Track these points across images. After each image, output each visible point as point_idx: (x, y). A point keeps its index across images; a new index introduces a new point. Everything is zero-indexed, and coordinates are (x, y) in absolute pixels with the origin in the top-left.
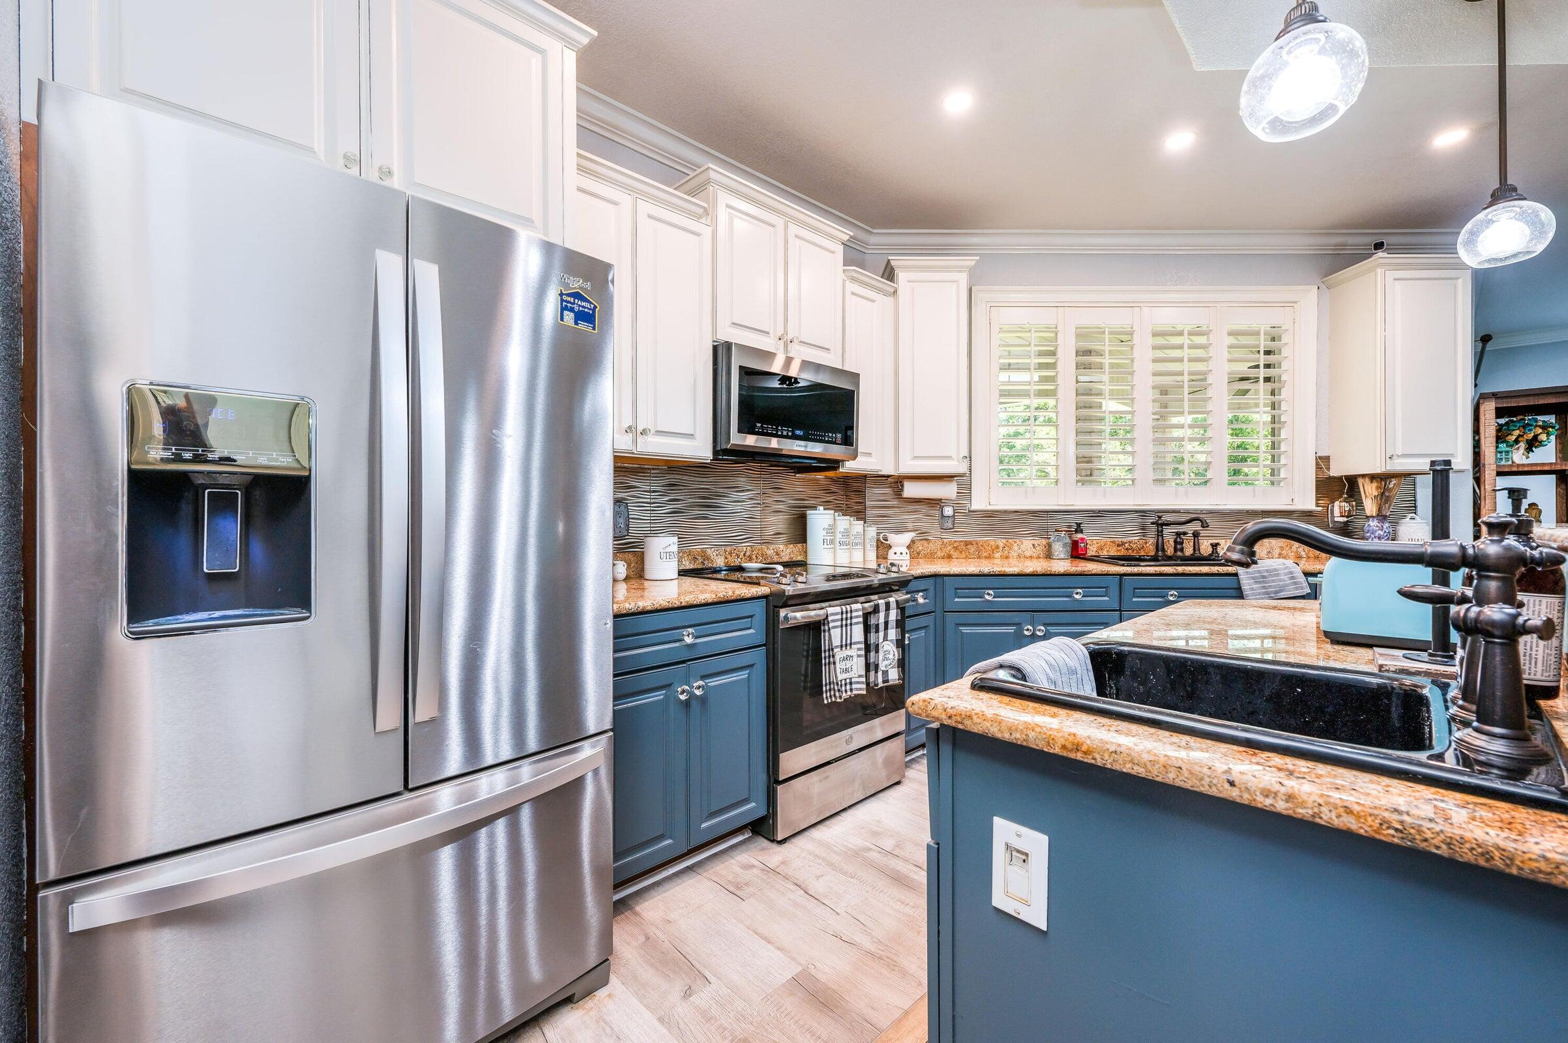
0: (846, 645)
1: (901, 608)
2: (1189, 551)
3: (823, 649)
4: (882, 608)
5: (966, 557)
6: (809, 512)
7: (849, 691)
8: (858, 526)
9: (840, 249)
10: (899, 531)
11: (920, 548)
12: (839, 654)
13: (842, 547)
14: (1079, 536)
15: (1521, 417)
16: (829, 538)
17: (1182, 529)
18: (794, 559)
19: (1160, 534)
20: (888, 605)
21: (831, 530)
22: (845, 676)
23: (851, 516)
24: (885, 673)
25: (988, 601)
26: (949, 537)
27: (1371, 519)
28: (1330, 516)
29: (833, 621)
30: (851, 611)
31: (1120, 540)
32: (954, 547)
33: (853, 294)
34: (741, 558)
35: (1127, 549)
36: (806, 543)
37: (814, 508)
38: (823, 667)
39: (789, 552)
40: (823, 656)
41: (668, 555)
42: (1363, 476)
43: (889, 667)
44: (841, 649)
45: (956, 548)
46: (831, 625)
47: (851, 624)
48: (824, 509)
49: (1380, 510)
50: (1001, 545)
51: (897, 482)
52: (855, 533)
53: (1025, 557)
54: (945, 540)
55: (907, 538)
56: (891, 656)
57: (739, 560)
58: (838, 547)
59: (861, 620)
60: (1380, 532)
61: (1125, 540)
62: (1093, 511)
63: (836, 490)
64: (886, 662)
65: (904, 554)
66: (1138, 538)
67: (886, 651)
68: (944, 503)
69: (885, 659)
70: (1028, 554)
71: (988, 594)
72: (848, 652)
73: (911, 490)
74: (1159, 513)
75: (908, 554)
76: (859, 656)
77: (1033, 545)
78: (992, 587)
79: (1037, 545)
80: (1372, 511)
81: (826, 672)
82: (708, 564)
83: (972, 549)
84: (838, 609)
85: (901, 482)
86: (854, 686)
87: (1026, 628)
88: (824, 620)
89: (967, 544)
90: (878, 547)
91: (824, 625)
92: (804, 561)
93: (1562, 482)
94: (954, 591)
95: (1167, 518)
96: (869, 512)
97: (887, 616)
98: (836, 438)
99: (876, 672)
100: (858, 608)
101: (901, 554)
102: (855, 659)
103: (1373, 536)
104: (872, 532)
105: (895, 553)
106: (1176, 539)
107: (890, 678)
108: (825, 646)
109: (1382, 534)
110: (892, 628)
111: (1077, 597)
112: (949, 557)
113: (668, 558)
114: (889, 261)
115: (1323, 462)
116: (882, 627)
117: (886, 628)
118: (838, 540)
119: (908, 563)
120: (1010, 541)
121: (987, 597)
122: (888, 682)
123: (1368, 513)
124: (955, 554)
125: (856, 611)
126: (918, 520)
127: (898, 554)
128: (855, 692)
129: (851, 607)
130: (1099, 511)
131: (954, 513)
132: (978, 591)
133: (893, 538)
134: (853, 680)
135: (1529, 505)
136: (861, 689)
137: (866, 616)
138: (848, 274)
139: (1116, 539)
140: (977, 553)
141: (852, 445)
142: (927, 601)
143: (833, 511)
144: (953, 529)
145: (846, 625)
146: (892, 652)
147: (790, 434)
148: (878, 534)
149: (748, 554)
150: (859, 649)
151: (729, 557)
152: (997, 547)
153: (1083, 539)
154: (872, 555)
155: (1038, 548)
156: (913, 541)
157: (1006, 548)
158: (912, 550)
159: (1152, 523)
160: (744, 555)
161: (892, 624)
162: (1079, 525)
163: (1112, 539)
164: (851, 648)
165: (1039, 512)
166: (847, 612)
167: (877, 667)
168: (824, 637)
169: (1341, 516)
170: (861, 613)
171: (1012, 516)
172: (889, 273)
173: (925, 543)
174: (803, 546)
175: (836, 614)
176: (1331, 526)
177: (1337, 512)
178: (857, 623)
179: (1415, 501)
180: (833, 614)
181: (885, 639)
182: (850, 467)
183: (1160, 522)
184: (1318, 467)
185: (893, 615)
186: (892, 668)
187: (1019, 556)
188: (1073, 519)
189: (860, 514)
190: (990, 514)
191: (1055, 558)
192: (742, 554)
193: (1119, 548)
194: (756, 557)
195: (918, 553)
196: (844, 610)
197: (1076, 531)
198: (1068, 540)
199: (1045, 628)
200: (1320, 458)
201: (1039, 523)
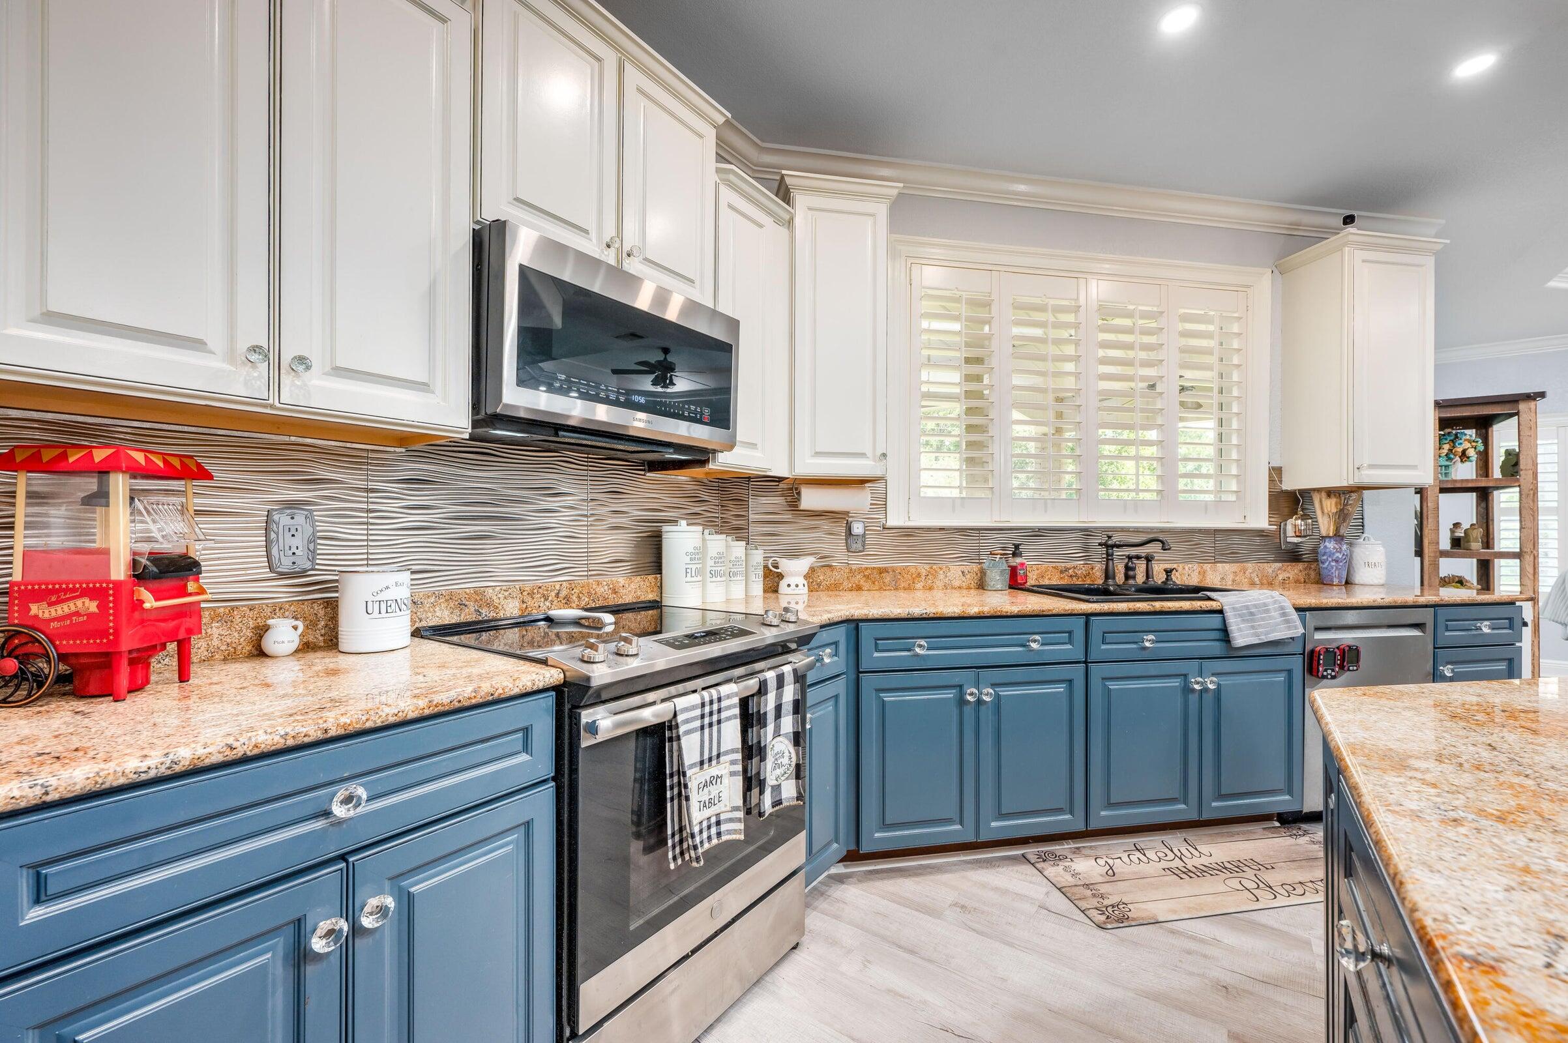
0: (710, 760)
1: (799, 678)
2: (1140, 578)
3: (668, 772)
4: (772, 685)
5: (880, 589)
6: (666, 528)
7: (714, 836)
8: (739, 548)
9: (711, 134)
10: (794, 554)
11: (821, 578)
12: (695, 778)
13: (714, 579)
14: (1018, 560)
15: (1449, 430)
16: (694, 567)
17: (1133, 551)
18: (643, 598)
19: (1109, 557)
20: (780, 680)
21: (699, 554)
22: (708, 813)
23: (728, 534)
24: (777, 789)
25: (917, 655)
26: (856, 562)
27: (1327, 540)
28: (1282, 535)
29: (687, 721)
30: (719, 700)
31: (1063, 565)
32: (864, 576)
33: (730, 206)
34: (552, 602)
35: (1071, 576)
36: (661, 573)
37: (674, 522)
38: (669, 805)
39: (635, 589)
40: (668, 784)
41: (383, 606)
42: (1318, 490)
43: (783, 778)
44: (701, 769)
45: (867, 577)
46: (682, 729)
47: (719, 722)
48: (688, 525)
49: (1337, 530)
50: (924, 573)
51: (791, 489)
52: (733, 559)
53: (953, 588)
54: (854, 567)
55: (803, 564)
56: (785, 761)
57: (548, 604)
58: (709, 580)
59: (737, 711)
60: (1338, 554)
61: (1069, 565)
62: (1032, 529)
63: (707, 498)
64: (778, 772)
65: (801, 586)
66: (1082, 562)
67: (778, 753)
68: (852, 517)
69: (777, 766)
70: (957, 583)
71: (920, 646)
72: (714, 770)
73: (811, 499)
74: (1109, 532)
75: (806, 586)
76: (733, 774)
77: (963, 572)
78: (923, 635)
79: (967, 572)
80: (1328, 529)
81: (672, 813)
82: (487, 614)
83: (888, 578)
84: (695, 699)
85: (796, 489)
86: (724, 827)
87: (968, 691)
88: (670, 721)
89: (882, 571)
90: (765, 577)
91: (670, 728)
92: (657, 601)
93: (1483, 501)
94: (874, 641)
95: (1116, 539)
96: (753, 529)
97: (779, 696)
98: (702, 414)
99: (761, 792)
100: (731, 692)
101: (797, 586)
102: (726, 780)
103: (1330, 559)
104: (758, 556)
105: (789, 585)
106: (1127, 563)
107: (783, 797)
108: (672, 767)
109: (1340, 557)
110: (787, 715)
111: (1034, 646)
112: (859, 588)
113: (383, 610)
114: (783, 177)
115: (1276, 473)
116: (771, 717)
117: (778, 715)
118: (709, 569)
119: (806, 598)
120: (935, 567)
121: (918, 650)
122: (781, 803)
123: (1324, 533)
124: (866, 586)
125: (728, 697)
126: (819, 540)
127: (793, 586)
128: (724, 838)
129: (719, 692)
130: (1040, 529)
131: (865, 530)
132: (904, 642)
133: (786, 565)
134: (722, 817)
135: (1454, 525)
136: (735, 831)
137: (744, 703)
138: (724, 176)
139: (1058, 564)
140: (894, 583)
141: (727, 427)
142: (836, 658)
143: (700, 528)
144: (863, 551)
145: (711, 725)
146: (787, 754)
147: (622, 399)
148: (766, 558)
149: (563, 594)
150: (733, 762)
151: (528, 599)
152: (919, 575)
153: (1022, 564)
154: (758, 588)
155: (968, 576)
156: (812, 569)
157: (930, 577)
158: (811, 580)
159: (1100, 544)
160: (557, 595)
161: (788, 707)
162: (1017, 547)
163: (1054, 565)
164: (718, 763)
165: (969, 529)
166: (711, 702)
167: (762, 784)
168: (671, 751)
169: (1297, 536)
170: (736, 700)
171: (938, 535)
172: (784, 193)
173: (829, 572)
174: (656, 578)
175: (693, 708)
176: (1283, 547)
177: (1290, 530)
178: (728, 719)
179: (1362, 519)
180: (686, 710)
181: (777, 733)
182: (725, 461)
183: (1110, 542)
184: (1271, 481)
185: (789, 693)
186: (787, 779)
187: (945, 587)
188: (1010, 540)
189: (739, 532)
190: (908, 532)
191: (989, 588)
192: (553, 594)
193: (1062, 576)
194: (579, 597)
195: (819, 585)
196: (707, 699)
197: (1014, 555)
198: (1005, 566)
199: (994, 691)
200: (1274, 468)
201: (971, 543)
